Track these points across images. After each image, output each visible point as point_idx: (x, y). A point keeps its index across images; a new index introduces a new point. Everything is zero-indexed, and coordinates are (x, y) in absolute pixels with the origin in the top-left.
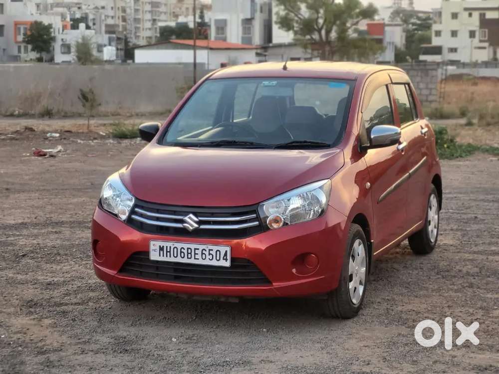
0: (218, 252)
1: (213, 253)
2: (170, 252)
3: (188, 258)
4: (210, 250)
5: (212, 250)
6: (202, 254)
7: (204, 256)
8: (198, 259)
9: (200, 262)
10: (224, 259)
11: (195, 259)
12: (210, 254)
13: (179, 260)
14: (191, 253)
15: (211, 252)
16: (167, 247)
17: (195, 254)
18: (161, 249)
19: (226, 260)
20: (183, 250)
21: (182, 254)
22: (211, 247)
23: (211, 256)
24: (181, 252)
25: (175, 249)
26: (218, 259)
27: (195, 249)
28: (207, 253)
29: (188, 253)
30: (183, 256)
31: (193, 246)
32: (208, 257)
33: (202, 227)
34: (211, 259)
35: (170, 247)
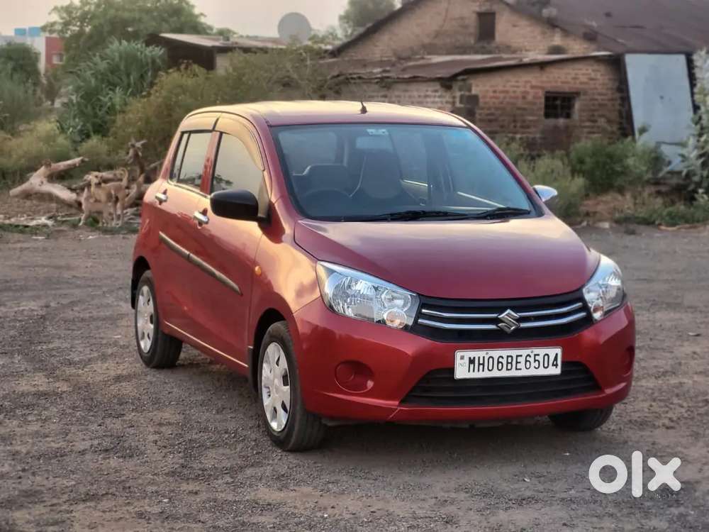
0: (546, 357)
1: (540, 358)
2: (483, 364)
3: (507, 369)
4: (535, 355)
5: (538, 355)
6: (526, 361)
7: (528, 363)
8: (520, 369)
9: (524, 373)
10: (553, 365)
11: (516, 369)
12: (535, 361)
13: (496, 373)
14: (511, 363)
15: (537, 358)
16: (479, 358)
17: (517, 362)
18: (472, 361)
19: (556, 365)
20: (501, 360)
21: (500, 365)
22: (536, 351)
23: (537, 362)
24: (499, 362)
25: (491, 360)
26: (546, 365)
27: (517, 356)
28: (532, 359)
29: (508, 363)
30: (500, 368)
31: (514, 352)
32: (533, 364)
33: (523, 325)
34: (537, 367)
35: (484, 357)
